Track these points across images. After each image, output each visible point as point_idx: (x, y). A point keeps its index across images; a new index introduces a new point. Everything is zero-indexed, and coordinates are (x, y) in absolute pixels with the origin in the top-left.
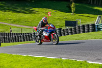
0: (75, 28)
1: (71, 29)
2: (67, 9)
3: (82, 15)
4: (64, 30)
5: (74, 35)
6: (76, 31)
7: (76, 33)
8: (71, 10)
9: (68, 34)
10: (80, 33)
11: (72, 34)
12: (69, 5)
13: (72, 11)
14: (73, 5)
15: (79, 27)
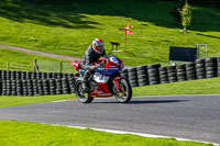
0: (194, 65)
1: (183, 67)
2: (172, 19)
3: (206, 33)
4: (165, 69)
5: (190, 82)
6: (195, 73)
7: (195, 78)
8: (181, 21)
9: (176, 80)
10: (204, 76)
11: (186, 79)
12: (176, 9)
13: (184, 24)
14: (185, 10)
15: (203, 62)
